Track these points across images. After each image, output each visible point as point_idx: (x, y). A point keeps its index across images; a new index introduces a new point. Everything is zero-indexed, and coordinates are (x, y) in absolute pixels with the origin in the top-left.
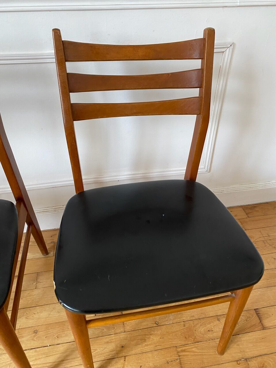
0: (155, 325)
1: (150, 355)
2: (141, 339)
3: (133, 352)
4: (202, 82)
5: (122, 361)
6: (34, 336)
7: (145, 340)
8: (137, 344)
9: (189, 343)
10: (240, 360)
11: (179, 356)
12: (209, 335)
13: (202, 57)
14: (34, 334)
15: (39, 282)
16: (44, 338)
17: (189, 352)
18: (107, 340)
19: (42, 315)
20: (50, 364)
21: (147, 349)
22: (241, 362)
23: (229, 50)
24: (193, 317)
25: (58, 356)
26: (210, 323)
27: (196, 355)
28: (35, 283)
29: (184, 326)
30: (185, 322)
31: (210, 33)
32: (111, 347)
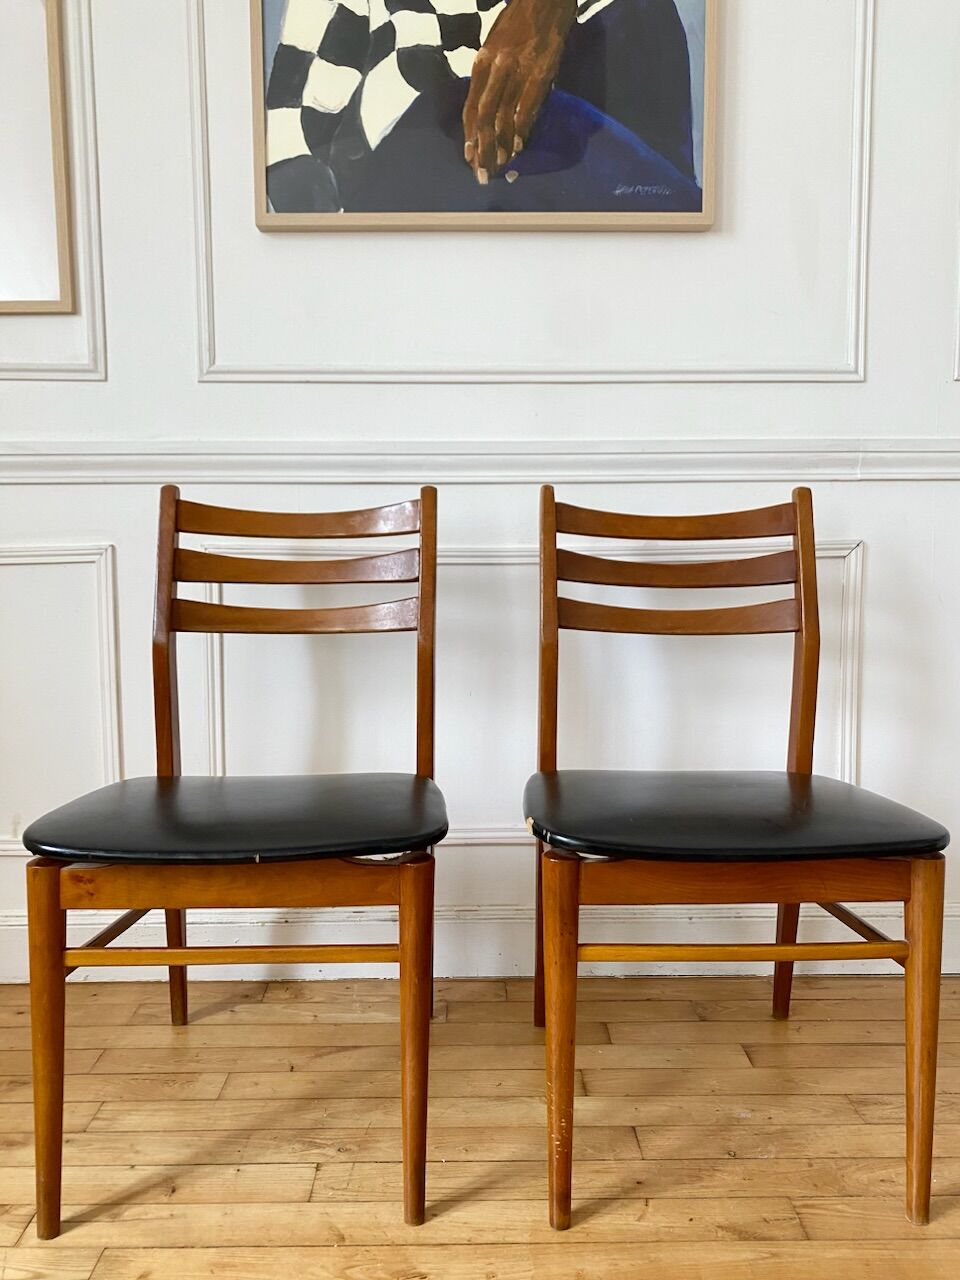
0: (727, 1156)
1: (716, 1203)
2: (690, 1176)
3: (670, 1194)
4: (797, 575)
5: (640, 1204)
7: (700, 1179)
8: (679, 1183)
9: (824, 1195)
11: (797, 1214)
13: (792, 532)
17: (825, 1209)
18: (597, 1167)
20: (449, 1191)
21: (708, 1192)
23: (857, 553)
24: (835, 1153)
25: (470, 1179)
26: (885, 1168)
27: (846, 1217)
29: (810, 1165)
30: (813, 1161)
31: (804, 496)
32: (610, 1179)
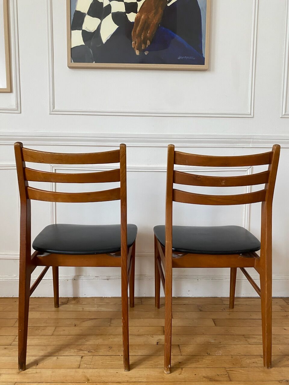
0: (207, 354)
1: (203, 369)
2: (195, 361)
3: (189, 366)
5: (180, 370)
6: (110, 350)
9: (236, 367)
10: (282, 381)
11: (228, 373)
12: (254, 365)
14: (109, 349)
15: (112, 323)
16: (117, 351)
17: (236, 371)
19: (115, 339)
21: (201, 366)
22: (282, 382)
27: (242, 374)
28: (109, 324)
30: (233, 356)
